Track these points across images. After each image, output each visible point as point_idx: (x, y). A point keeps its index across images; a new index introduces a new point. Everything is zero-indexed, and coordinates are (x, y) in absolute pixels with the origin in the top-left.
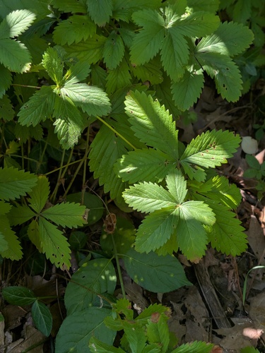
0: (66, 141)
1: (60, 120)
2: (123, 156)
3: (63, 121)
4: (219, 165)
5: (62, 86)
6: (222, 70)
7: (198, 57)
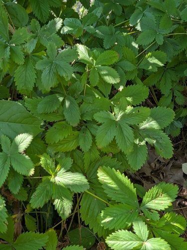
0: (63, 214)
1: (57, 200)
2: (102, 211)
3: (59, 200)
4: (167, 207)
5: (55, 175)
6: (158, 139)
7: (141, 133)
